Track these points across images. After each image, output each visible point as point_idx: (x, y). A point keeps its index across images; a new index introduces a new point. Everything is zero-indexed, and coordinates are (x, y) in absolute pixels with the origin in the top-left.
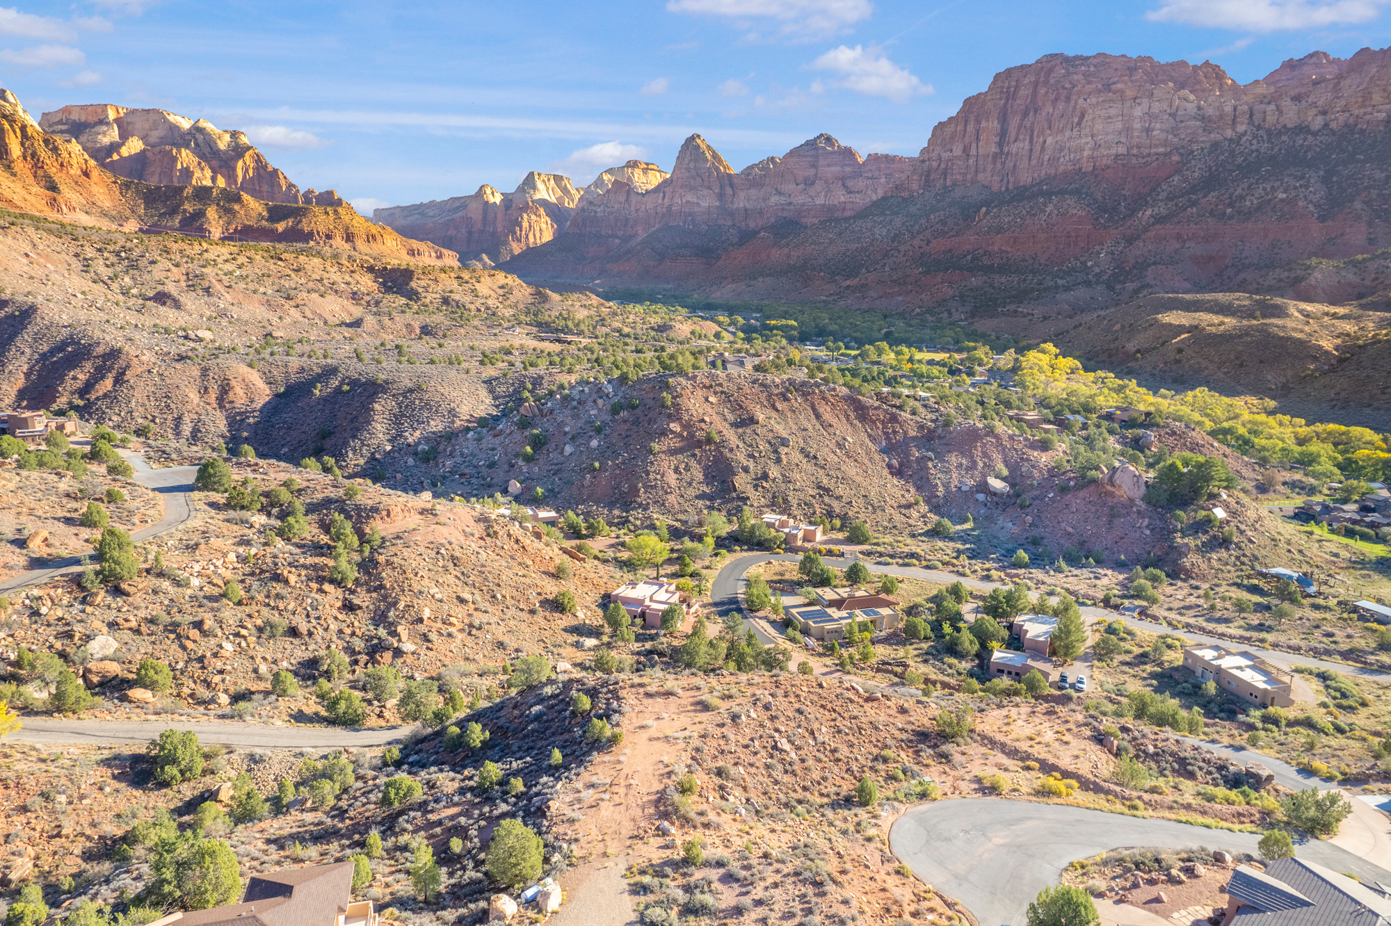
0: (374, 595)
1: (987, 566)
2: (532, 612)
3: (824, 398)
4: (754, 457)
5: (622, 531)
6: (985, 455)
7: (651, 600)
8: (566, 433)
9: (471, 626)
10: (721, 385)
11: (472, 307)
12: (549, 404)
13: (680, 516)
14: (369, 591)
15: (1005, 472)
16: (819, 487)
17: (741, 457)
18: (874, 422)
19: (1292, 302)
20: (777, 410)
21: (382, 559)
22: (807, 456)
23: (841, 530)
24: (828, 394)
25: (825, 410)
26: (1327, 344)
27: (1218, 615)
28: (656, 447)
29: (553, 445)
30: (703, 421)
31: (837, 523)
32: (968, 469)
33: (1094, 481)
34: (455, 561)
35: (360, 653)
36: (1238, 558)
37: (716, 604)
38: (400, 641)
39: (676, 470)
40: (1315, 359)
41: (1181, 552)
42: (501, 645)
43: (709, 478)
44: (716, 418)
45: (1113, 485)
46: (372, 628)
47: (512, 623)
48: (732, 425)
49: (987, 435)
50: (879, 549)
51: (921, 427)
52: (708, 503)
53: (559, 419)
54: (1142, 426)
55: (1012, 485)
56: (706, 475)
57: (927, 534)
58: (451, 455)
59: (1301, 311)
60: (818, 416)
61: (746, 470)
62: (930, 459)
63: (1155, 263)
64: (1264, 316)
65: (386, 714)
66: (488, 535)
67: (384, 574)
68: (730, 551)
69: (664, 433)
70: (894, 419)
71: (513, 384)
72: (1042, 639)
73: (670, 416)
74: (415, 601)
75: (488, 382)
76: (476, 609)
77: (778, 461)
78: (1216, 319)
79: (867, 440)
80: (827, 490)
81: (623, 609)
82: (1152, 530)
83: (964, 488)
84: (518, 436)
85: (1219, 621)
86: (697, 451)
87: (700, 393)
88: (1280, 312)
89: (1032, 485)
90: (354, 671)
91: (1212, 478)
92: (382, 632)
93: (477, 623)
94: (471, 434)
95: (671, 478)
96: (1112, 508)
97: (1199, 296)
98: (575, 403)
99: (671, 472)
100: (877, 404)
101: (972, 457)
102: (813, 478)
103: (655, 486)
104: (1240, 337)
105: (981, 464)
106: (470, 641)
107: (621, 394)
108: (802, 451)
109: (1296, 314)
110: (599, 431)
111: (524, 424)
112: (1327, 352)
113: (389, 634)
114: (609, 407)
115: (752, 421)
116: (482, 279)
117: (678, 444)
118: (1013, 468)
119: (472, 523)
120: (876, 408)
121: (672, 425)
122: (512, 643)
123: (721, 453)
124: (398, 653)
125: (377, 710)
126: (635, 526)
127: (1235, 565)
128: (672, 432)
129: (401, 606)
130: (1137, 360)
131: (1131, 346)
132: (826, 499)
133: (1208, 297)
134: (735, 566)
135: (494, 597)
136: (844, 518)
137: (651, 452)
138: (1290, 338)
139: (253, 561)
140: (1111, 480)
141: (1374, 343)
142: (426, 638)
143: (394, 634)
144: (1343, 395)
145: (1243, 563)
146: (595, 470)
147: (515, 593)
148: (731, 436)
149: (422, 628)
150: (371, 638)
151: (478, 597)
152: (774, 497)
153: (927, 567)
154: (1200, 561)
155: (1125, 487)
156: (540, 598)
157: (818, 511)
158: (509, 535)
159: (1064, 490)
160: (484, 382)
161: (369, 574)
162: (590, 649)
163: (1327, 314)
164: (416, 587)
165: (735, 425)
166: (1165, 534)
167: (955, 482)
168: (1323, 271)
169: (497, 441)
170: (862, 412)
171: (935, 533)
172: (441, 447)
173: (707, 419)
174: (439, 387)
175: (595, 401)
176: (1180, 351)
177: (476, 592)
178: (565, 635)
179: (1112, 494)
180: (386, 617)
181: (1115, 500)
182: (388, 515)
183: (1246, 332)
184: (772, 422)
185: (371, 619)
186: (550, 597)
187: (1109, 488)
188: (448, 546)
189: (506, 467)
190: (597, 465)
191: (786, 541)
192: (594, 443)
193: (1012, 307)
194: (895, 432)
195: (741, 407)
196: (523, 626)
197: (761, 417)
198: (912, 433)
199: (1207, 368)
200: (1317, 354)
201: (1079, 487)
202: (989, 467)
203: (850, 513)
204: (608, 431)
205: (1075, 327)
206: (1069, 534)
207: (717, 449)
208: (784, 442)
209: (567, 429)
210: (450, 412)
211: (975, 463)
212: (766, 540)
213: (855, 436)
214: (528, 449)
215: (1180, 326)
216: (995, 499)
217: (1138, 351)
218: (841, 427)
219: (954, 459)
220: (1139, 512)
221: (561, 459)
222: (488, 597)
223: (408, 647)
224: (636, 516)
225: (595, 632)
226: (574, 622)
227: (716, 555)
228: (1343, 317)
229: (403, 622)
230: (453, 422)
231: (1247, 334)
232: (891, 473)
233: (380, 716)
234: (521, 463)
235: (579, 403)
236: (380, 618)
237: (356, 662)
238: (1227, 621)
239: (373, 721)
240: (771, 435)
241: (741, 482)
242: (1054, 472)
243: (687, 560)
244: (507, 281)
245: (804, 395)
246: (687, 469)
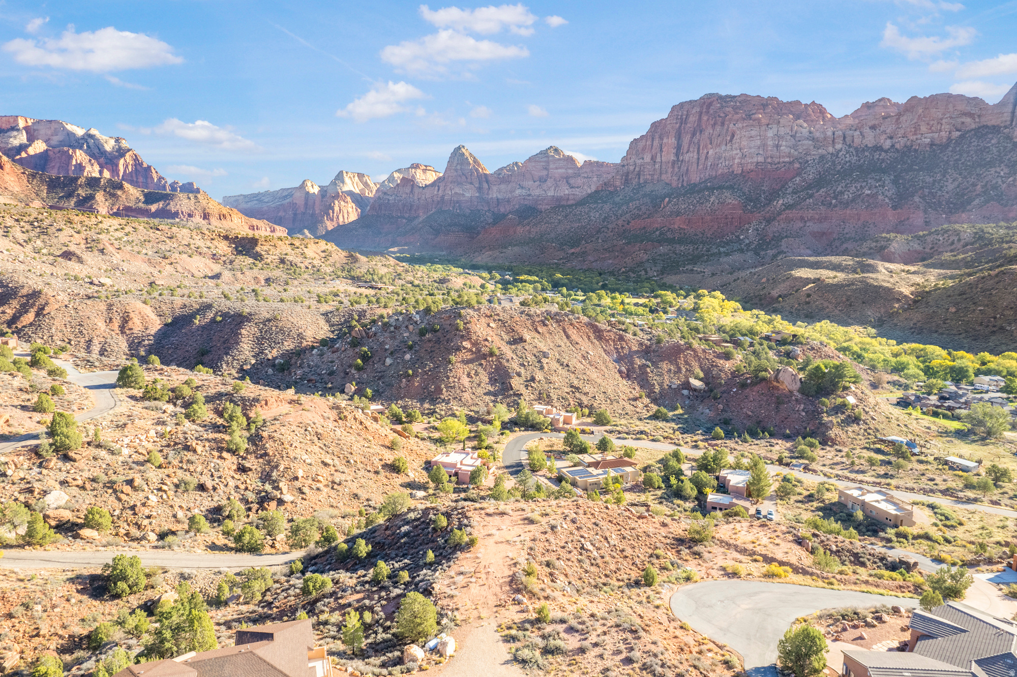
0: (261, 460)
1: (695, 438)
2: (377, 473)
3: (571, 324)
4: (524, 366)
5: (432, 419)
6: (687, 363)
7: (461, 464)
8: (386, 350)
9: (333, 482)
10: (498, 315)
11: (302, 266)
12: (373, 329)
13: (473, 408)
14: (257, 458)
15: (702, 375)
16: (572, 387)
17: (515, 366)
18: (607, 341)
19: (880, 263)
20: (539, 333)
21: (265, 434)
22: (562, 365)
23: (589, 416)
24: (574, 321)
25: (572, 332)
26: (906, 291)
27: (857, 468)
28: (453, 358)
29: (377, 359)
30: (486, 340)
31: (586, 411)
32: (675, 373)
33: (764, 379)
34: (319, 436)
35: (252, 502)
36: (865, 430)
37: (507, 467)
38: (281, 493)
39: (469, 375)
40: (898, 300)
41: (827, 427)
42: (356, 496)
43: (492, 381)
44: (496, 338)
45: (778, 382)
46: (260, 484)
47: (362, 480)
48: (507, 343)
49: (687, 349)
50: (618, 428)
51: (641, 344)
52: (493, 398)
53: (381, 339)
54: (791, 344)
55: (707, 384)
56: (490, 379)
57: (650, 418)
58: (301, 367)
59: (886, 269)
60: (568, 337)
61: (519, 375)
62: (648, 366)
63: (786, 237)
64: (863, 272)
65: (277, 545)
66: (340, 418)
67: (267, 445)
68: (512, 431)
69: (458, 349)
70: (621, 338)
71: (344, 316)
72: (741, 485)
73: (462, 337)
74: (292, 465)
75: (325, 314)
76: (336, 471)
77: (542, 368)
78: (831, 274)
79: (603, 354)
80: (577, 388)
81: (443, 471)
82: (806, 413)
83: (673, 386)
84: (350, 352)
85: (858, 472)
86: (483, 362)
87: (483, 320)
88: (873, 269)
89: (720, 383)
90: (248, 516)
91: (845, 376)
92: (268, 487)
93: (337, 480)
94: (315, 351)
95: (465, 381)
96: (778, 398)
97: (819, 259)
98: (392, 329)
99: (465, 376)
100: (609, 328)
101: (677, 365)
102: (567, 380)
103: (454, 387)
104: (848, 285)
105: (684, 370)
106: (333, 493)
107: (426, 322)
108: (558, 361)
109: (884, 271)
110: (410, 348)
111: (355, 343)
112: (906, 296)
113: (273, 488)
114: (417, 331)
115: (521, 340)
116: (309, 246)
117: (469, 356)
118: (707, 372)
119: (328, 410)
120: (608, 331)
121: (464, 343)
122: (363, 495)
123: (501, 363)
124: (281, 502)
125: (270, 543)
126: (441, 415)
127: (864, 435)
128: (465, 348)
129: (281, 468)
130: (779, 302)
131: (775, 293)
132: (577, 395)
133: (824, 259)
134: (517, 441)
135: (348, 462)
136: (591, 407)
137: (450, 362)
138: (881, 287)
139: (168, 436)
140: (776, 379)
141: (935, 290)
142: (301, 491)
143: (277, 488)
144: (919, 324)
145: (869, 434)
146: (409, 375)
147: (363, 459)
148: (507, 351)
149: (297, 484)
150: (260, 492)
151: (337, 461)
152: (540, 394)
153: (653, 440)
154: (841, 432)
155: (786, 383)
156: (382, 463)
157: (572, 403)
158: (355, 419)
159: (743, 386)
160: (323, 315)
161: (256, 445)
162: (421, 499)
163: (903, 271)
164: (292, 455)
165: (509, 343)
166: (815, 414)
167: (667, 382)
168: (898, 242)
169: (335, 356)
170: (599, 334)
171: (655, 417)
172: (293, 361)
173: (489, 339)
174: (290, 318)
175: (407, 327)
176: (809, 296)
177: (335, 458)
178: (402, 489)
179: (777, 388)
180: (271, 476)
181: (780, 392)
182: (266, 404)
183: (852, 283)
184: (536, 340)
185: (260, 478)
186: (389, 462)
187: (775, 383)
188: (313, 425)
189: (342, 375)
190: (410, 372)
191: (551, 424)
192: (408, 357)
193: (690, 267)
194: (622, 348)
195: (513, 331)
196: (371, 482)
197: (527, 336)
198: (635, 348)
199: (828, 307)
200: (900, 297)
201: (753, 384)
202: (690, 371)
203: (595, 405)
204: (417, 348)
205: (735, 280)
206: (749, 416)
207: (498, 360)
208: (545, 355)
209: (387, 347)
210: (298, 335)
211: (679, 369)
212: (537, 423)
213: (595, 351)
214: (359, 361)
215: (807, 279)
216: (696, 394)
217: (780, 296)
218: (585, 345)
219: (665, 366)
220: (797, 400)
221: (383, 368)
222: (344, 462)
223: (288, 497)
224: (441, 408)
225: (424, 487)
226: (407, 480)
227: (502, 434)
228: (914, 273)
229: (283, 479)
230: (301, 343)
231: (853, 284)
232: (622, 376)
233: (273, 546)
234: (353, 371)
235: (395, 328)
236: (266, 477)
237: (249, 509)
238: (863, 472)
239: (268, 549)
240: (535, 350)
241: (516, 383)
242: (735, 374)
243: (484, 437)
244: (327, 247)
245: (558, 322)
246: (477, 374)
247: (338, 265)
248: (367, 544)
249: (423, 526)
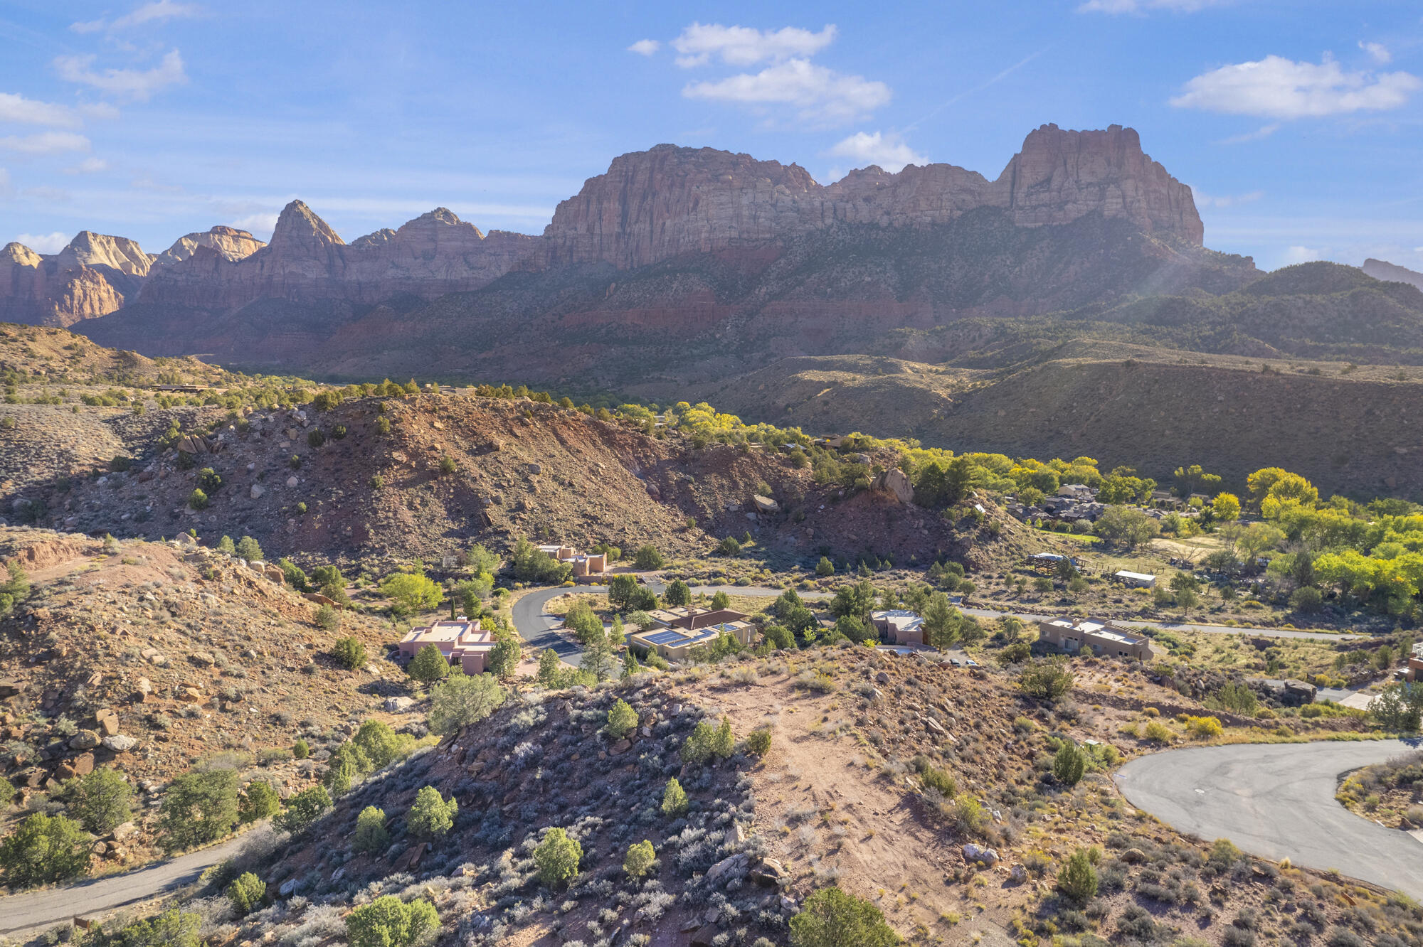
0: (39, 669)
1: (796, 576)
2: (307, 671)
3: (565, 423)
4: (502, 487)
5: (360, 580)
6: (743, 474)
7: (460, 643)
8: (249, 471)
9: (223, 697)
10: (445, 409)
12: (221, 437)
13: (428, 559)
14: (26, 664)
15: (769, 490)
16: (584, 516)
17: (486, 486)
18: (623, 447)
19: (904, 362)
20: (516, 436)
21: (44, 612)
22: (562, 484)
23: (622, 558)
24: (568, 419)
25: (566, 434)
26: (944, 393)
27: (1025, 596)
28: (380, 479)
29: (234, 487)
30: (433, 448)
31: (618, 551)
32: (730, 489)
33: (863, 488)
34: (173, 609)
35: (26, 765)
36: (1007, 548)
37: (534, 643)
38: (104, 733)
39: (410, 506)
40: (937, 405)
41: (962, 547)
42: (277, 720)
43: (453, 514)
44: (449, 446)
45: (884, 489)
46: (43, 721)
47: (282, 688)
48: (468, 452)
49: (741, 455)
50: (678, 571)
51: (673, 451)
52: (459, 541)
53: (238, 454)
54: (854, 450)
55: (779, 502)
56: (449, 510)
57: (713, 554)
58: (73, 509)
59: (912, 369)
60: (563, 442)
61: (497, 501)
62: (690, 482)
63: (774, 335)
64: (885, 372)
65: (120, 851)
66: (206, 577)
67: (53, 635)
68: (511, 589)
69: (386, 464)
70: (643, 443)
71: (151, 423)
72: (913, 630)
73: (390, 444)
74: (121, 670)
75: (112, 421)
76: (224, 674)
77: (532, 490)
78: (849, 376)
79: (620, 466)
80: (595, 518)
81: (440, 655)
82: (929, 530)
83: (733, 509)
84: (178, 479)
85: (1029, 601)
86: (432, 483)
87: (423, 418)
88: (897, 369)
89: (799, 500)
90: (19, 798)
91: (968, 477)
92: (67, 724)
93: (232, 692)
94: (101, 481)
95: (407, 515)
96: (888, 513)
97: (829, 358)
98: (257, 435)
99: (405, 508)
100: (621, 429)
101: (731, 478)
102: (575, 507)
103: (388, 526)
104: (875, 388)
105: (742, 484)
106: (225, 720)
107: (318, 422)
108: (555, 478)
109: (909, 371)
110: (296, 466)
111: (186, 463)
112: (944, 399)
113: (80, 725)
114: (306, 438)
115: (492, 447)
117: (406, 475)
118: (776, 485)
119: (175, 563)
120: (622, 433)
121: (395, 455)
122: (293, 716)
123: (463, 484)
124: (104, 753)
125: (101, 848)
126: (373, 574)
127: (1007, 555)
128: (397, 462)
129: (97, 679)
130: (789, 413)
131: (781, 402)
132: (596, 527)
133: (835, 358)
134: (526, 602)
135: (246, 654)
136: (622, 545)
137: (374, 486)
138: (914, 389)
140: (883, 486)
141: (974, 392)
142: (151, 723)
143: (94, 723)
144: (966, 433)
145: (1013, 553)
146: (300, 512)
147: (275, 649)
148: (469, 463)
149: (142, 709)
150: (45, 738)
151: (221, 655)
152: (537, 529)
153: (738, 584)
154: (981, 553)
155: (896, 491)
156: (314, 652)
157: (591, 541)
158: (237, 576)
159: (835, 500)
160: (107, 422)
163: (931, 371)
164: (118, 650)
165: (471, 452)
166: (942, 532)
167: (721, 504)
168: (915, 337)
169: (146, 487)
170: (609, 438)
171: (719, 553)
172: (54, 500)
173: (438, 446)
174: (37, 425)
175: (284, 432)
176: (826, 403)
177: (216, 649)
178: (364, 697)
179: (883, 499)
180: (70, 700)
181: (888, 505)
182: (31, 556)
183: (878, 386)
184: (514, 448)
185: (42, 707)
186: (326, 650)
187: (880, 493)
188: (155, 590)
189: (166, 519)
190: (303, 506)
191: (574, 573)
192: (293, 481)
193: (656, 374)
194: (646, 457)
195: (475, 433)
196: (300, 691)
197: (501, 442)
198: (665, 457)
199: (852, 417)
200: (937, 401)
201: (847, 497)
202: (751, 486)
203: (627, 541)
204: (309, 465)
205: (722, 389)
206: (854, 541)
207: (457, 479)
208: (534, 470)
209: (251, 466)
210: (60, 455)
211: (735, 486)
212: (550, 573)
213: (607, 463)
214: (200, 492)
215: (819, 382)
216: (767, 517)
217: (788, 406)
218: (590, 454)
219: (714, 480)
220: (912, 514)
221: (248, 503)
222: (236, 656)
223: (122, 740)
224: (370, 563)
226: (368, 680)
227: (497, 594)
228: (943, 373)
229: (105, 703)
230: (68, 468)
231: (880, 387)
232: (653, 498)
233: (109, 855)
234: (188, 511)
235: (264, 434)
236: (56, 704)
237: (21, 781)
238: (1035, 601)
239: (98, 866)
240: (516, 462)
241: (496, 514)
242: (815, 487)
243: (475, 598)
245: (542, 419)
246: (424, 503)
247: (98, 371)
248: (446, 798)
249: (566, 737)
